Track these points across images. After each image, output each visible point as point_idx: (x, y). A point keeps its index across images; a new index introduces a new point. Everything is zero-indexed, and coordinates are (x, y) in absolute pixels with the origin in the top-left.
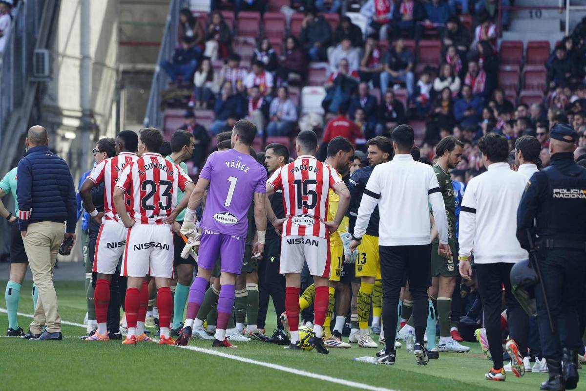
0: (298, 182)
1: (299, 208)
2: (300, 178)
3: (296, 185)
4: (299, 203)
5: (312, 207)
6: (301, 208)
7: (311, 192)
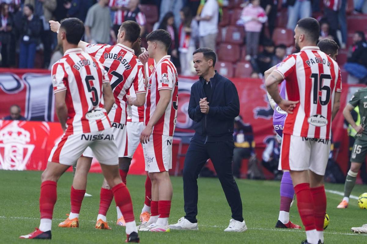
0: (315, 76)
1: (314, 103)
2: (317, 72)
3: (313, 79)
4: (315, 99)
5: (325, 103)
6: (316, 103)
7: (326, 88)
